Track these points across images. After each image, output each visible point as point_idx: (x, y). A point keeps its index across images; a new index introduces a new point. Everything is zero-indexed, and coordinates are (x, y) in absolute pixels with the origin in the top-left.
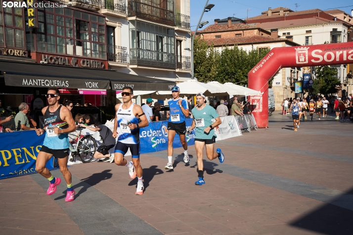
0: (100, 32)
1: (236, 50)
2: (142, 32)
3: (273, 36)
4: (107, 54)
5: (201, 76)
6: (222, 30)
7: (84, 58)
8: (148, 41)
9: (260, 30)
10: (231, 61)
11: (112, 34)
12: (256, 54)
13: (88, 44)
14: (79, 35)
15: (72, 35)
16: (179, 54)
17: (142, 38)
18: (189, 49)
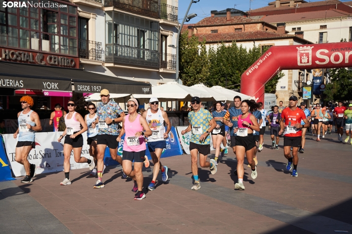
0: (71, 24)
1: (234, 48)
2: (120, 25)
3: (279, 32)
4: (79, 49)
5: (190, 78)
6: (220, 24)
7: (52, 54)
8: (127, 35)
9: (264, 24)
10: (227, 60)
11: (85, 27)
12: (258, 52)
13: (57, 38)
14: (46, 27)
15: (38, 26)
16: (164, 52)
17: (120, 32)
18: (173, 46)
